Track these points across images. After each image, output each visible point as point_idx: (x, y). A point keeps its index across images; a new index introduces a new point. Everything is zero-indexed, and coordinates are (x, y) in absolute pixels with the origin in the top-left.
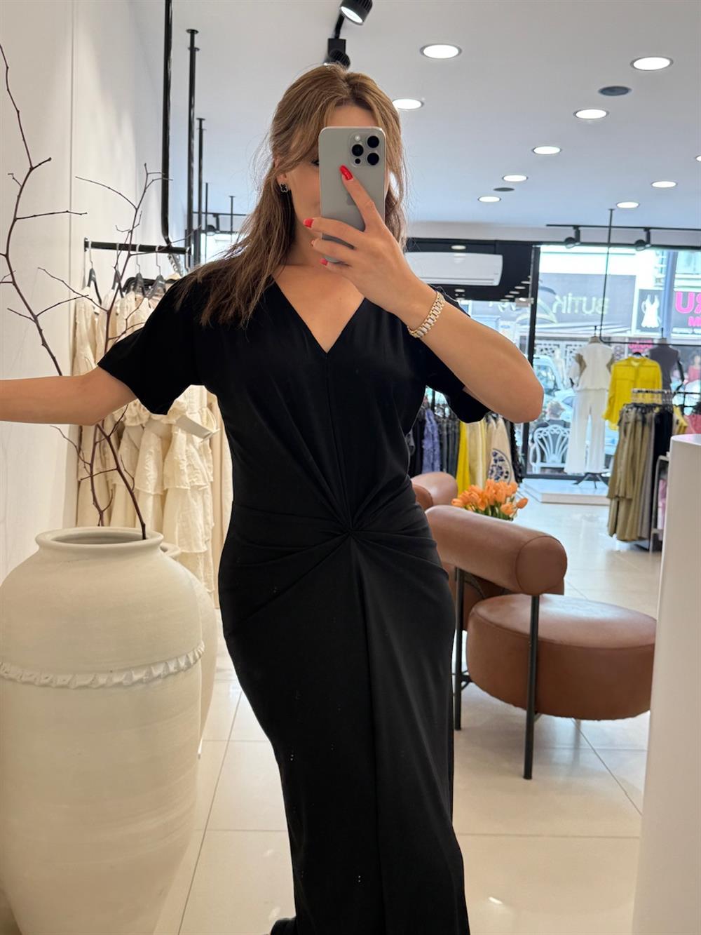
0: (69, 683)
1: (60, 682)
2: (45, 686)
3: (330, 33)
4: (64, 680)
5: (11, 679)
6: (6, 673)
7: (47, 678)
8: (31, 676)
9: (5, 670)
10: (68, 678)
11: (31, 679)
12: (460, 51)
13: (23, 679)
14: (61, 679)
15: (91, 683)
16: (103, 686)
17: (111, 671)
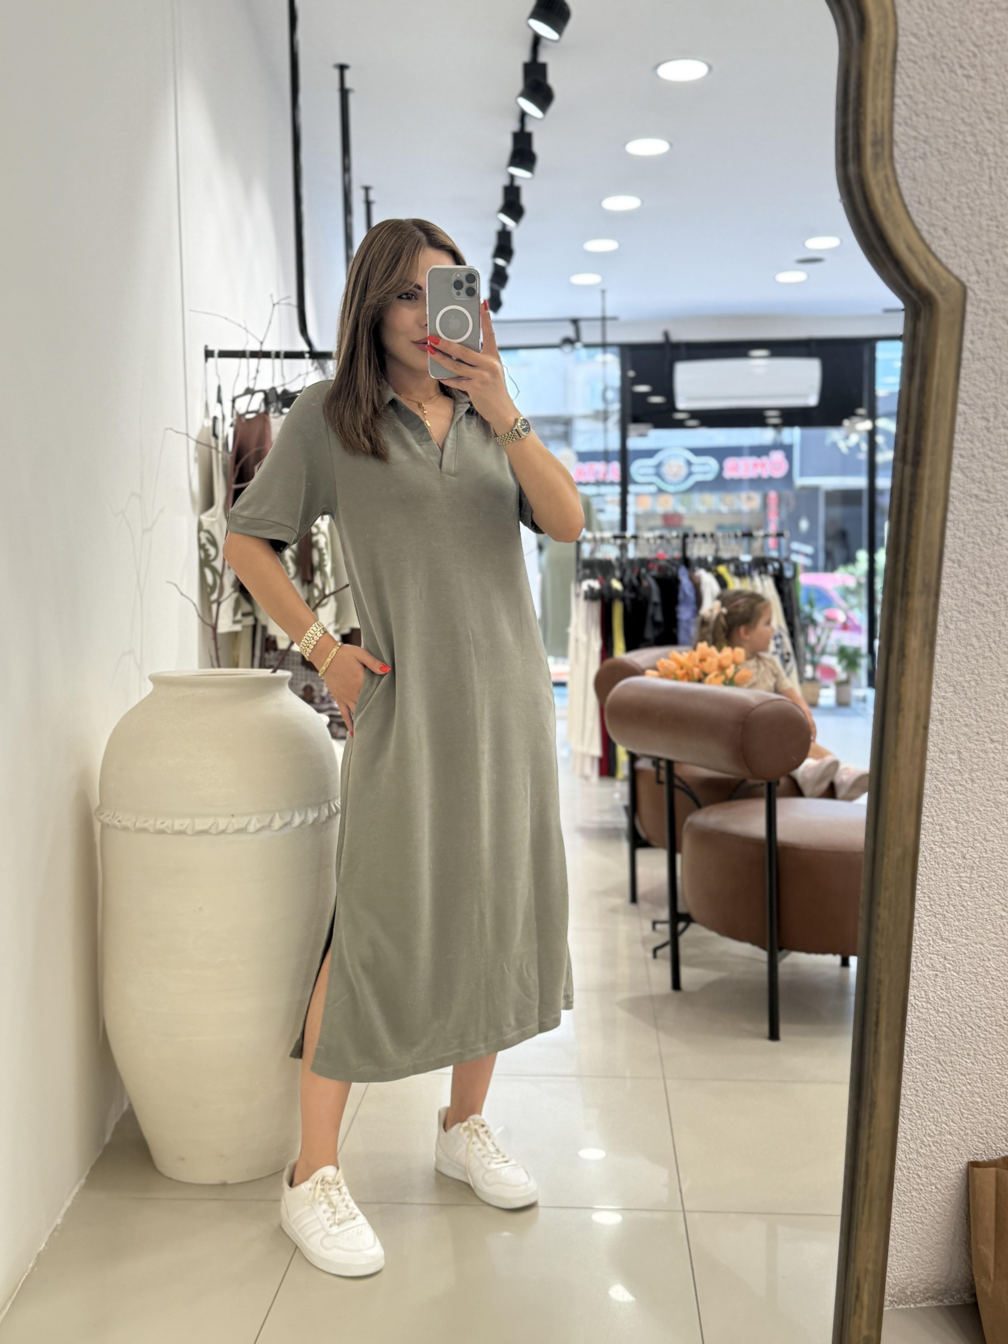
0: (186, 828)
1: (177, 827)
2: (162, 832)
3: (525, 56)
4: (182, 825)
5: (126, 829)
6: (119, 821)
7: (163, 823)
8: (146, 822)
9: (120, 818)
10: (187, 822)
11: (146, 825)
12: (710, 68)
13: (138, 825)
14: (178, 824)
15: (210, 828)
16: (223, 832)
17: (233, 816)
